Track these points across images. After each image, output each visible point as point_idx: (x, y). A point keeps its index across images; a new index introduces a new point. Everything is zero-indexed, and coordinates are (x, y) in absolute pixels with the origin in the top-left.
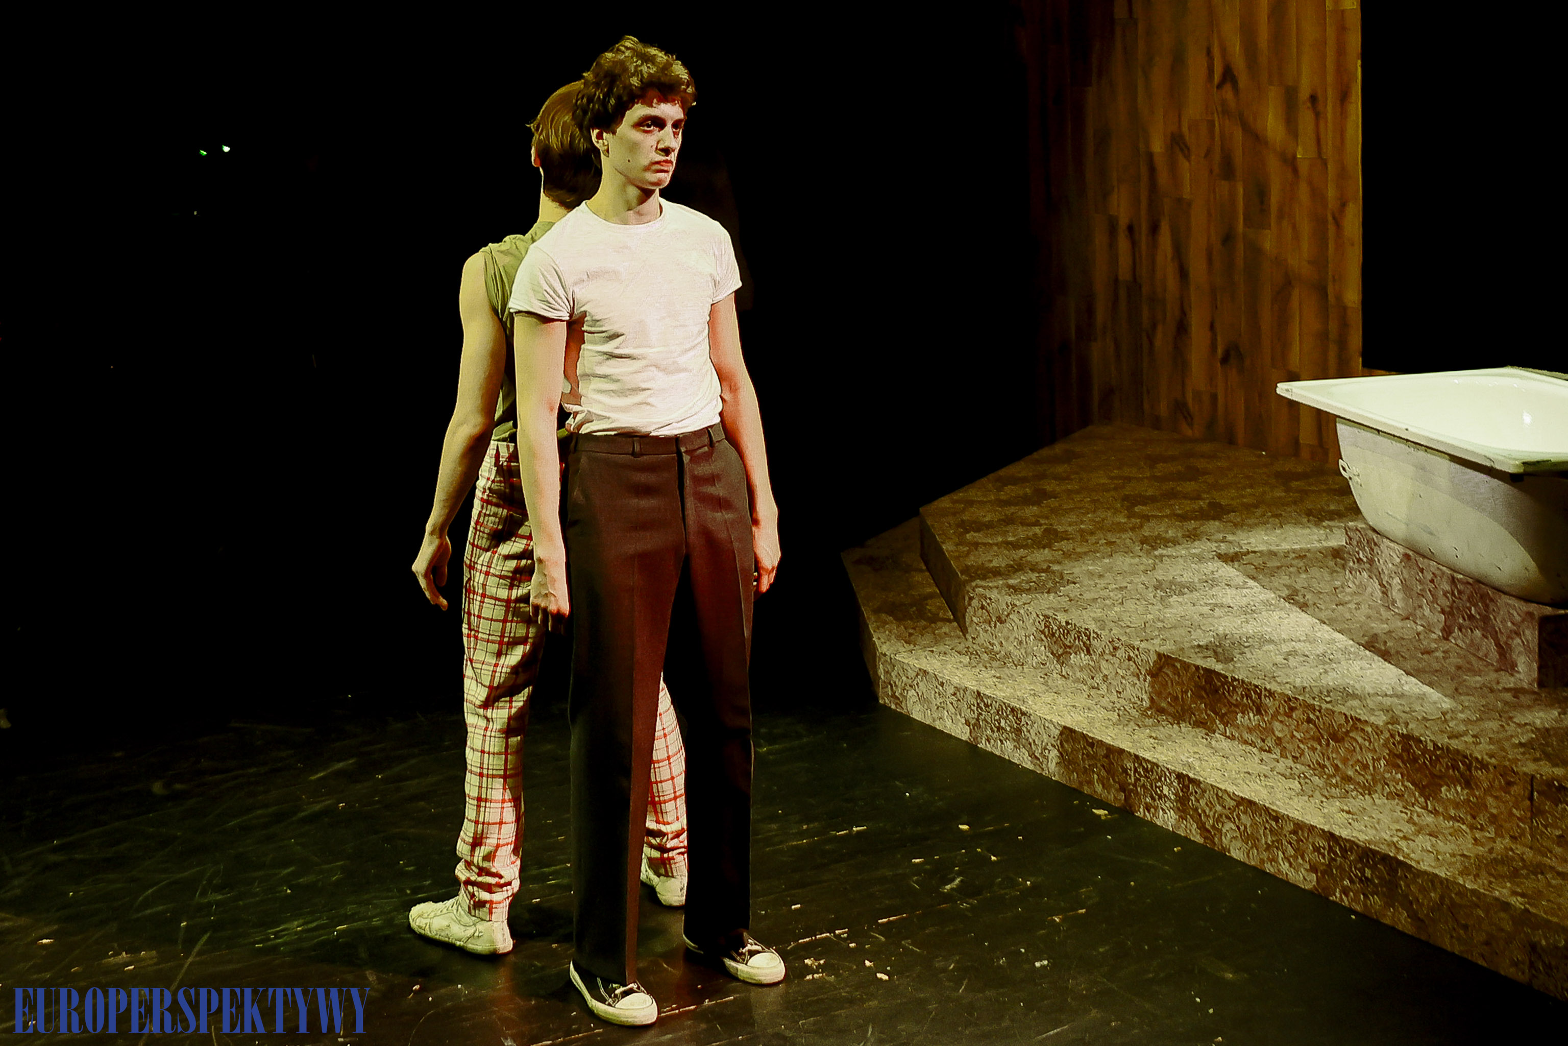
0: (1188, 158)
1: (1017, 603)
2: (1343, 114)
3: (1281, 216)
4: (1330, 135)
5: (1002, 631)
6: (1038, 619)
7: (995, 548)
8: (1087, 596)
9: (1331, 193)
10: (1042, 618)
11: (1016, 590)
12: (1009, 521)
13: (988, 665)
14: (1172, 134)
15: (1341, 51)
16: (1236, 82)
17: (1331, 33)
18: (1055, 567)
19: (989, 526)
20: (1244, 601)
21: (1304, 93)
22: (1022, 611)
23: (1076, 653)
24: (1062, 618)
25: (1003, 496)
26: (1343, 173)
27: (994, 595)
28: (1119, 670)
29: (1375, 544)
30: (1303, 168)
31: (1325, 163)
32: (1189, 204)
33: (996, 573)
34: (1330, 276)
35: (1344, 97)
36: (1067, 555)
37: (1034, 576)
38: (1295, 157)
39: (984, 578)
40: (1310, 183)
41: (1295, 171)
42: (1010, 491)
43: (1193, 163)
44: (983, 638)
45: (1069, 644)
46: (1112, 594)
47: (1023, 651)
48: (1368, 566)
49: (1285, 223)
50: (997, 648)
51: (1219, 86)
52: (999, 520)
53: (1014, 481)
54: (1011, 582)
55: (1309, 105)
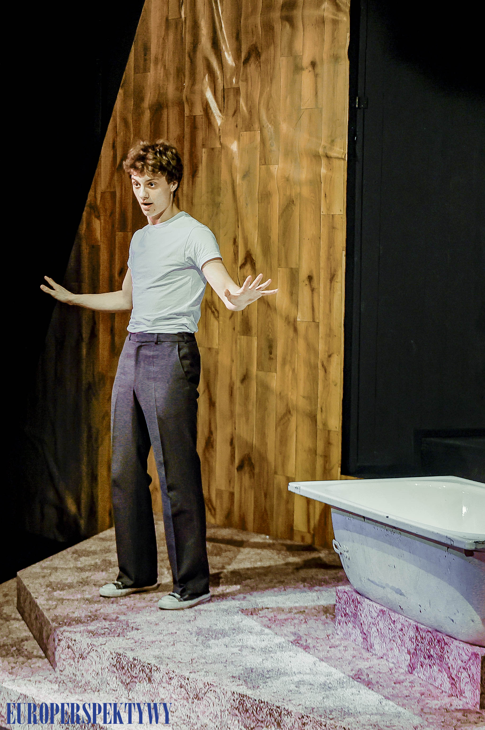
0: (217, 318)
1: (95, 643)
2: (331, 289)
3: (284, 362)
4: (322, 304)
5: (84, 665)
6: (111, 656)
7: (76, 603)
8: (147, 639)
9: (321, 347)
10: (114, 655)
11: (93, 634)
12: (84, 583)
13: (72, 691)
14: (206, 301)
15: (331, 245)
16: (255, 264)
17: (324, 231)
18: (122, 618)
19: (70, 586)
20: (263, 644)
21: (303, 274)
22: (99, 650)
23: (140, 682)
24: (130, 655)
25: (79, 565)
26: (330, 334)
27: (78, 637)
28: (173, 695)
29: (359, 603)
30: (301, 328)
31: (318, 326)
32: (217, 353)
33: (78, 621)
34: (319, 409)
35: (332, 278)
36: (131, 609)
37: (107, 624)
38: (295, 320)
39: (70, 625)
40: (306, 339)
41: (295, 330)
42: (84, 561)
43: (221, 322)
44: (69, 671)
45: (135, 675)
46: (166, 638)
47: (99, 680)
48: (352, 619)
49: (287, 368)
50: (79, 678)
51: (243, 266)
52: (78, 582)
53: (87, 553)
54: (90, 628)
55: (307, 283)
